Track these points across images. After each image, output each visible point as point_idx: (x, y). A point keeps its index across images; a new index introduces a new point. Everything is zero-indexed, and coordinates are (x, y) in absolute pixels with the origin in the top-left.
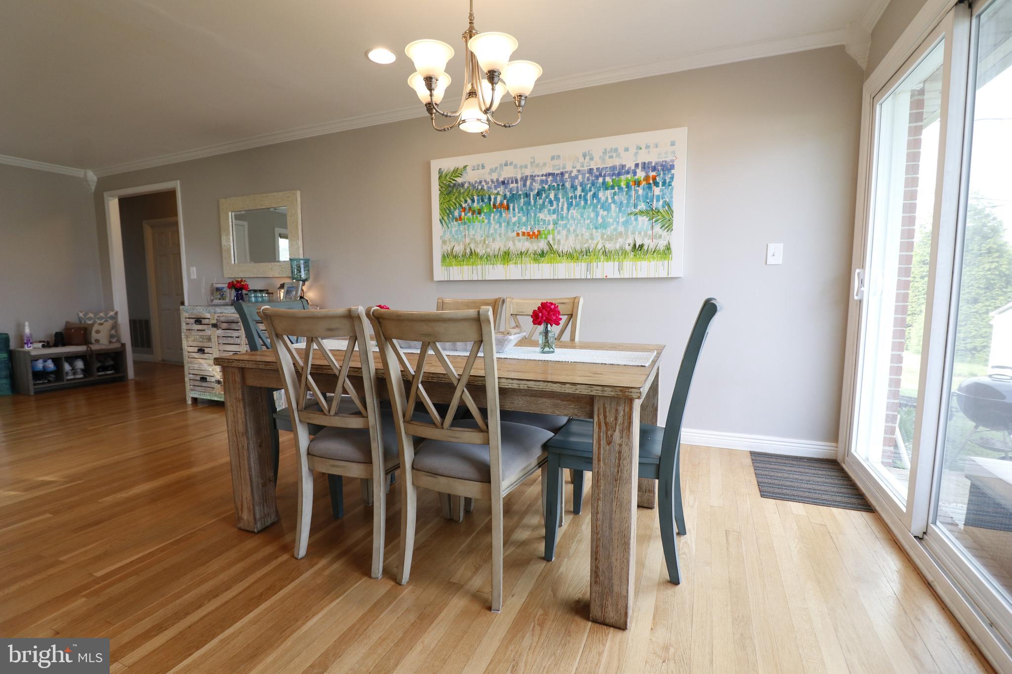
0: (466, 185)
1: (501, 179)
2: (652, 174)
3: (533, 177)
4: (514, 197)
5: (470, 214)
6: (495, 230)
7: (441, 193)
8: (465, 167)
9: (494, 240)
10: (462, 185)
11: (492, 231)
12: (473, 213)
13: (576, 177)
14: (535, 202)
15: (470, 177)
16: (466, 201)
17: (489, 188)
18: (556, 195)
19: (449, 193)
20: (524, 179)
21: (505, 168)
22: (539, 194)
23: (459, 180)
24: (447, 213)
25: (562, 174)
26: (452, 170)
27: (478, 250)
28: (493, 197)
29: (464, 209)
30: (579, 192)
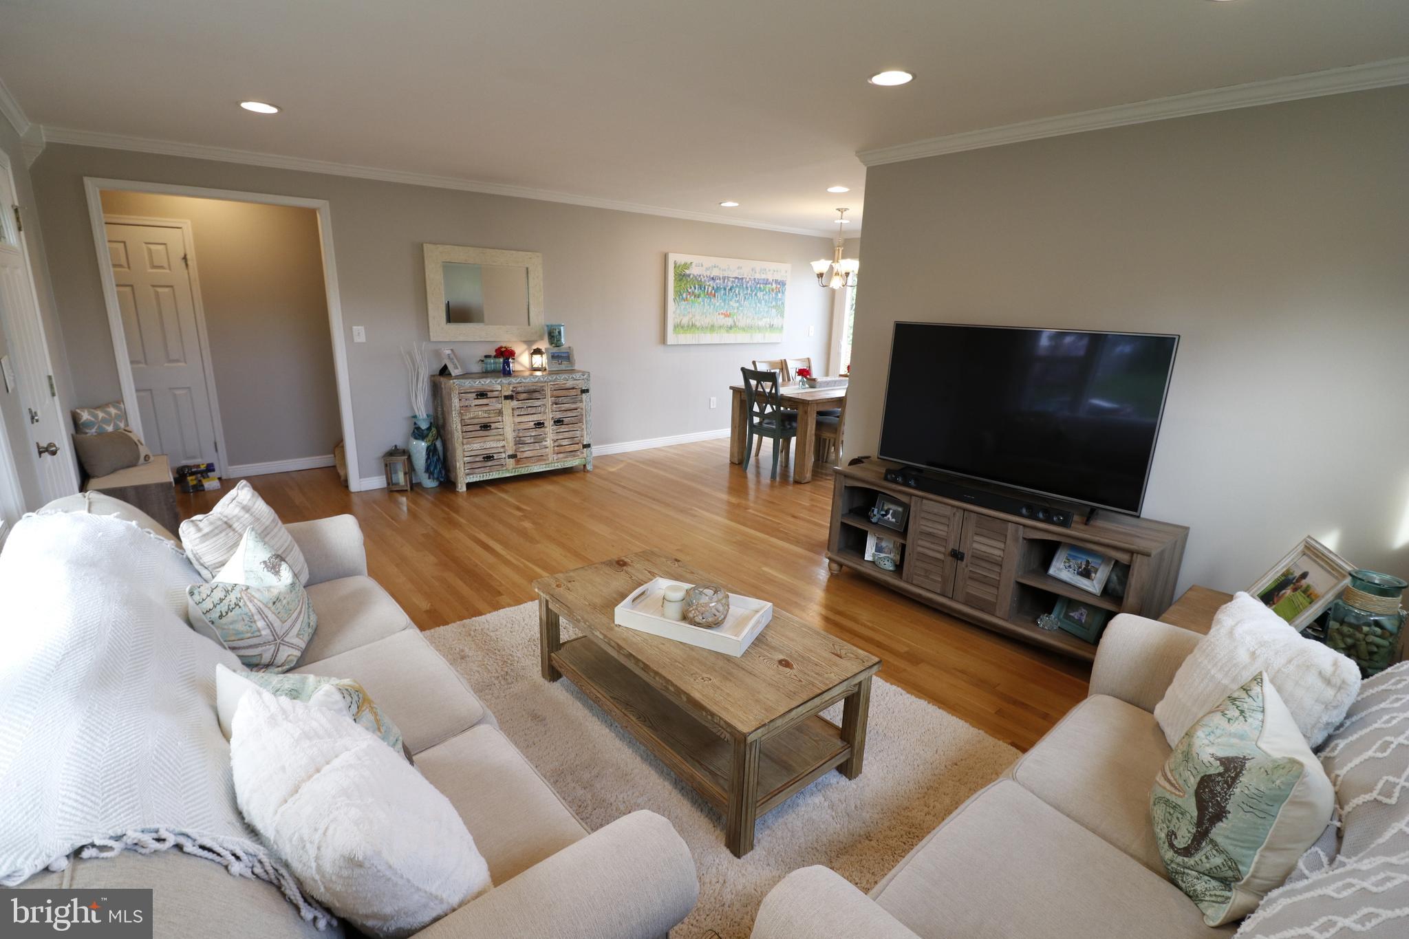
0: (691, 276)
1: (712, 276)
2: (779, 286)
3: (728, 278)
4: (717, 289)
5: (693, 297)
6: (707, 310)
7: (675, 280)
8: (691, 263)
9: (706, 317)
10: (689, 276)
11: (705, 311)
12: (695, 297)
13: (748, 282)
14: (729, 293)
15: (694, 271)
16: (691, 288)
17: (705, 281)
18: (739, 292)
19: (680, 280)
20: (724, 278)
21: (714, 269)
22: (731, 289)
23: (687, 272)
24: (678, 293)
25: (742, 279)
26: (683, 263)
27: (697, 323)
28: (707, 287)
29: (690, 293)
30: (749, 291)
